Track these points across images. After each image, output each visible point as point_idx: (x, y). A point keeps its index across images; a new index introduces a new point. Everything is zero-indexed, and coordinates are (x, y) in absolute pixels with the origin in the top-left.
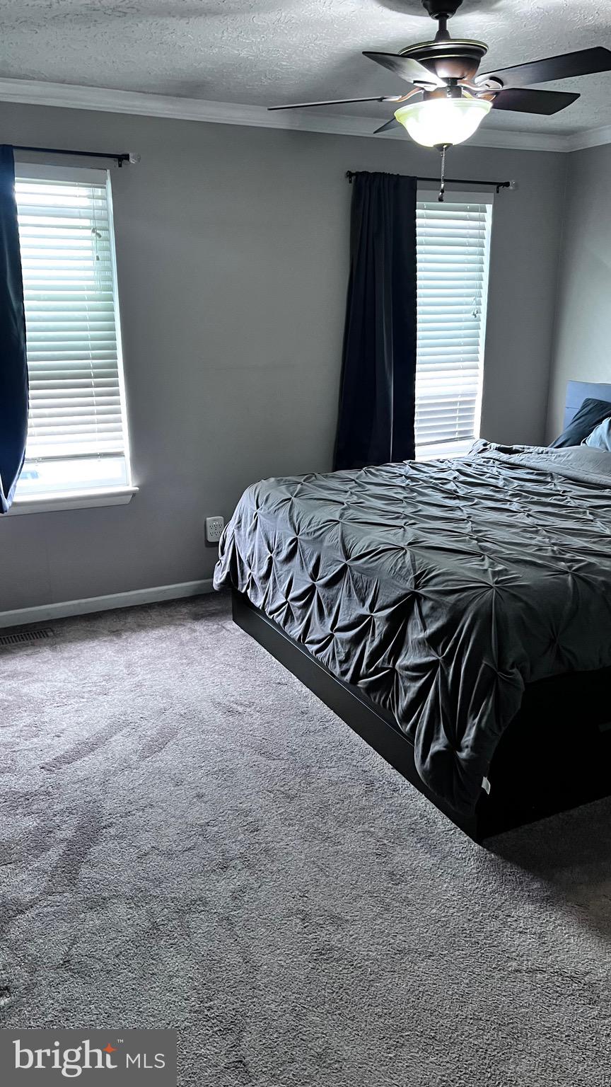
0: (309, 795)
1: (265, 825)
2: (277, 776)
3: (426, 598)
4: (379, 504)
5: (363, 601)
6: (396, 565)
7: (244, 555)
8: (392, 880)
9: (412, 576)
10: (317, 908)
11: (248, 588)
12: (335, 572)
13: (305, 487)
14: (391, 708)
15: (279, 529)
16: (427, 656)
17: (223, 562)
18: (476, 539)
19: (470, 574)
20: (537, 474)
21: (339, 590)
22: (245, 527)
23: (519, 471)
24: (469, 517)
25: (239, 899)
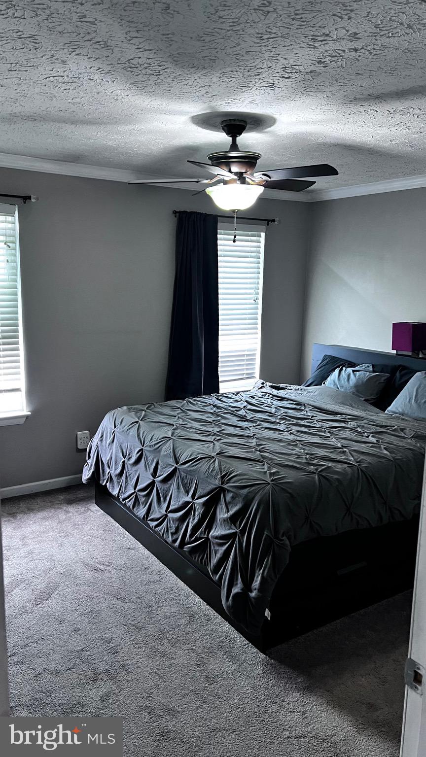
0: (151, 626)
1: (122, 648)
2: (129, 614)
3: (228, 491)
4: (196, 425)
5: (187, 492)
6: (209, 468)
7: (105, 459)
8: (208, 681)
9: (219, 476)
10: (158, 704)
11: (107, 482)
12: (169, 472)
13: (147, 413)
14: (206, 564)
15: (130, 442)
16: (229, 529)
17: (90, 464)
18: (259, 451)
19: (255, 475)
20: (296, 404)
21: (171, 484)
22: (106, 440)
23: (284, 402)
24: (254, 435)
25: (105, 701)
